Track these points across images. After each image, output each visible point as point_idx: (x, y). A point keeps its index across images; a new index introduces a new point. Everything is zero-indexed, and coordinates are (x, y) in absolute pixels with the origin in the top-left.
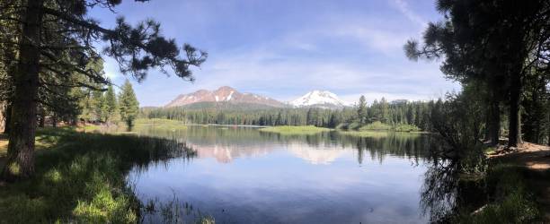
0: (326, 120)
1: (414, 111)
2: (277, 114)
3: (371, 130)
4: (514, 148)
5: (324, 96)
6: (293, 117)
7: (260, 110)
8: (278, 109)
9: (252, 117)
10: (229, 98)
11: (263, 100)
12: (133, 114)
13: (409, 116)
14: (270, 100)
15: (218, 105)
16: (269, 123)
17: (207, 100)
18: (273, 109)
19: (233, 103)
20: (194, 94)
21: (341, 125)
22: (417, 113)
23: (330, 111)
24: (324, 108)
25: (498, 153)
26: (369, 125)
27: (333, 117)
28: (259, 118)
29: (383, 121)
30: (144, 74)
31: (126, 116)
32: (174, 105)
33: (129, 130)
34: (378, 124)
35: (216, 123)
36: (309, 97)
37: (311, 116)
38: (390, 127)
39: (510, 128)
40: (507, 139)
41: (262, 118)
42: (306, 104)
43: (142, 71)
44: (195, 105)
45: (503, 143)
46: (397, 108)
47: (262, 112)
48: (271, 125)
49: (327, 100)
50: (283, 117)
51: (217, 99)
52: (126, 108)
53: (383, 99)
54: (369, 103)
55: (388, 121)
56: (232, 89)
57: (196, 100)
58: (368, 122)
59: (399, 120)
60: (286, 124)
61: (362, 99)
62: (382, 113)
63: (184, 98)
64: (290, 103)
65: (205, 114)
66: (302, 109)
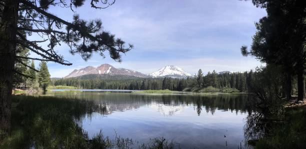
0: (175, 86)
1: (235, 79)
2: (142, 82)
3: (206, 92)
4: (301, 101)
5: (174, 69)
6: (153, 84)
7: (130, 80)
8: (142, 78)
9: (125, 84)
10: (108, 71)
11: (132, 72)
12: (47, 83)
13: (231, 82)
14: (137, 73)
15: (100, 76)
16: (137, 88)
17: (93, 73)
18: (140, 79)
19: (111, 75)
20: (84, 69)
21: (186, 89)
22: (237, 80)
23: (178, 80)
24: (173, 77)
25: (291, 104)
26: (205, 89)
27: (180, 84)
28: (129, 84)
29: (214, 86)
30: (90, 55)
31: (42, 84)
32: (71, 76)
33: (44, 93)
34: (211, 88)
35: (100, 88)
36: (163, 71)
37: (166, 83)
38: (218, 90)
39: (299, 89)
40: (297, 96)
41: (131, 85)
42: (161, 75)
43: (89, 53)
44: (85, 77)
45: (294, 98)
46: (223, 77)
47: (132, 81)
48: (138, 89)
49: (176, 72)
50: (146, 84)
51: (100, 72)
52: (42, 78)
53: (214, 71)
54: (205, 74)
55: (217, 86)
56: (110, 66)
57: (86, 73)
58: (204, 86)
59: (225, 85)
60: (148, 89)
61: (200, 71)
62: (213, 80)
63: (77, 72)
64: (151, 75)
65: (92, 82)
66: (158, 79)
